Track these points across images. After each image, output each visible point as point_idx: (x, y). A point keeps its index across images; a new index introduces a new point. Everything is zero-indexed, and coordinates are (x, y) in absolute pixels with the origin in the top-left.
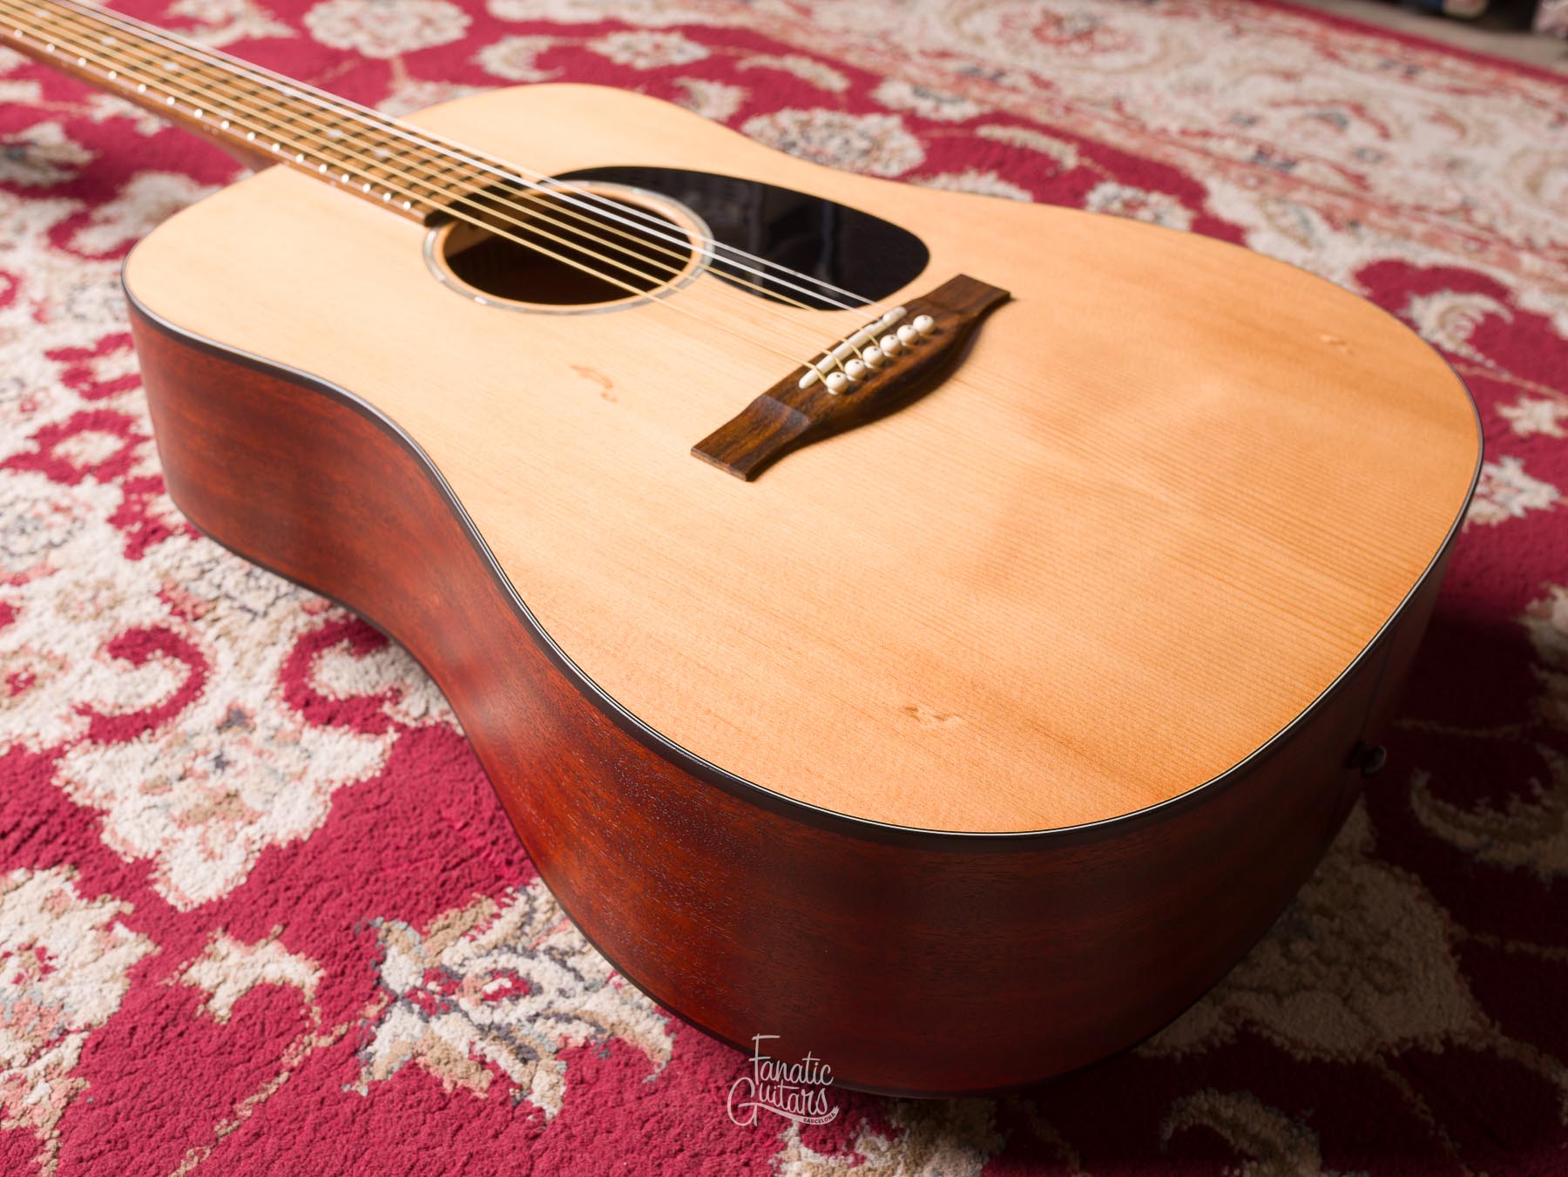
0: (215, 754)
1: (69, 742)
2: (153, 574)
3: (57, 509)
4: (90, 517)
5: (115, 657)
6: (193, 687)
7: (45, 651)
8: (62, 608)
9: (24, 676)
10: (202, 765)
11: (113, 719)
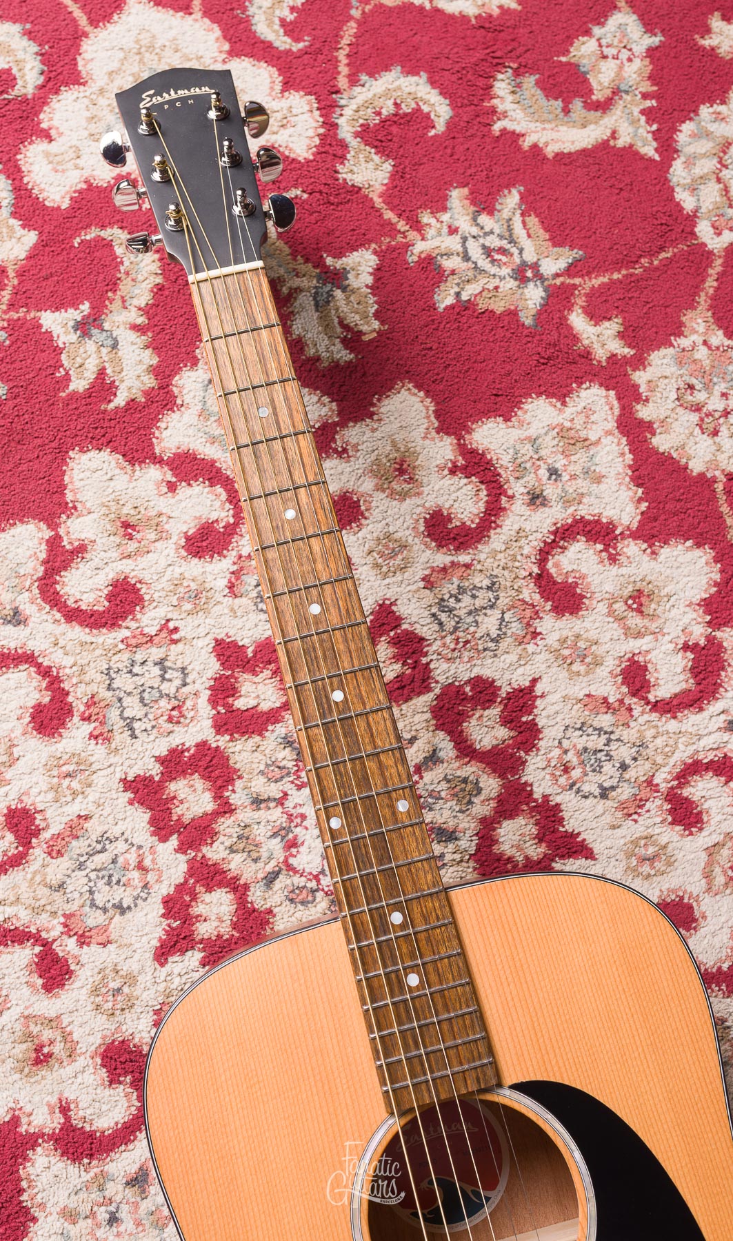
0: (112, 1208)
1: (44, 1134)
2: (161, 987)
3: (140, 867)
4: (156, 887)
5: (103, 1065)
6: (131, 1129)
7: (68, 1029)
8: (95, 991)
9: (46, 1050)
10: (102, 1214)
11: (75, 1129)
